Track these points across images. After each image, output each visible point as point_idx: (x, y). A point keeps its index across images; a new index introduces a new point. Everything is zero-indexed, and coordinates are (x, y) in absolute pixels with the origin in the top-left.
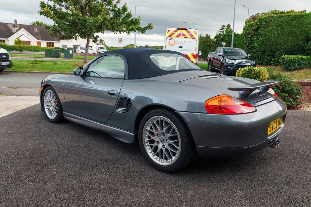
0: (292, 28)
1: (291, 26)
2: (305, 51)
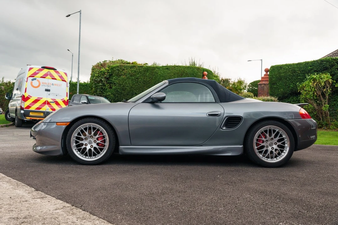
0: (146, 79)
1: (145, 77)
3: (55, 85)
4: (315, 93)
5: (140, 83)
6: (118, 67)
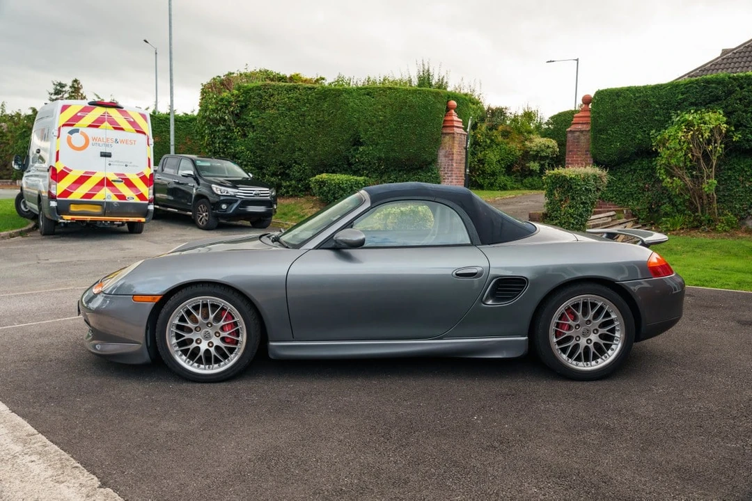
0: (323, 117)
1: (319, 112)
2: (350, 164)
3: (122, 142)
4: (690, 155)
5: (309, 125)
6: (258, 88)
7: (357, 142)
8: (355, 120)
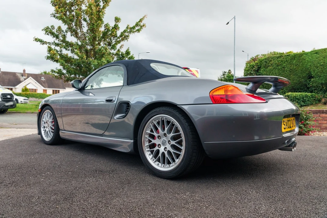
0: (293, 67)
1: (291, 65)
2: (308, 88)
5: (287, 71)
6: (266, 59)
7: (310, 77)
8: (309, 66)
